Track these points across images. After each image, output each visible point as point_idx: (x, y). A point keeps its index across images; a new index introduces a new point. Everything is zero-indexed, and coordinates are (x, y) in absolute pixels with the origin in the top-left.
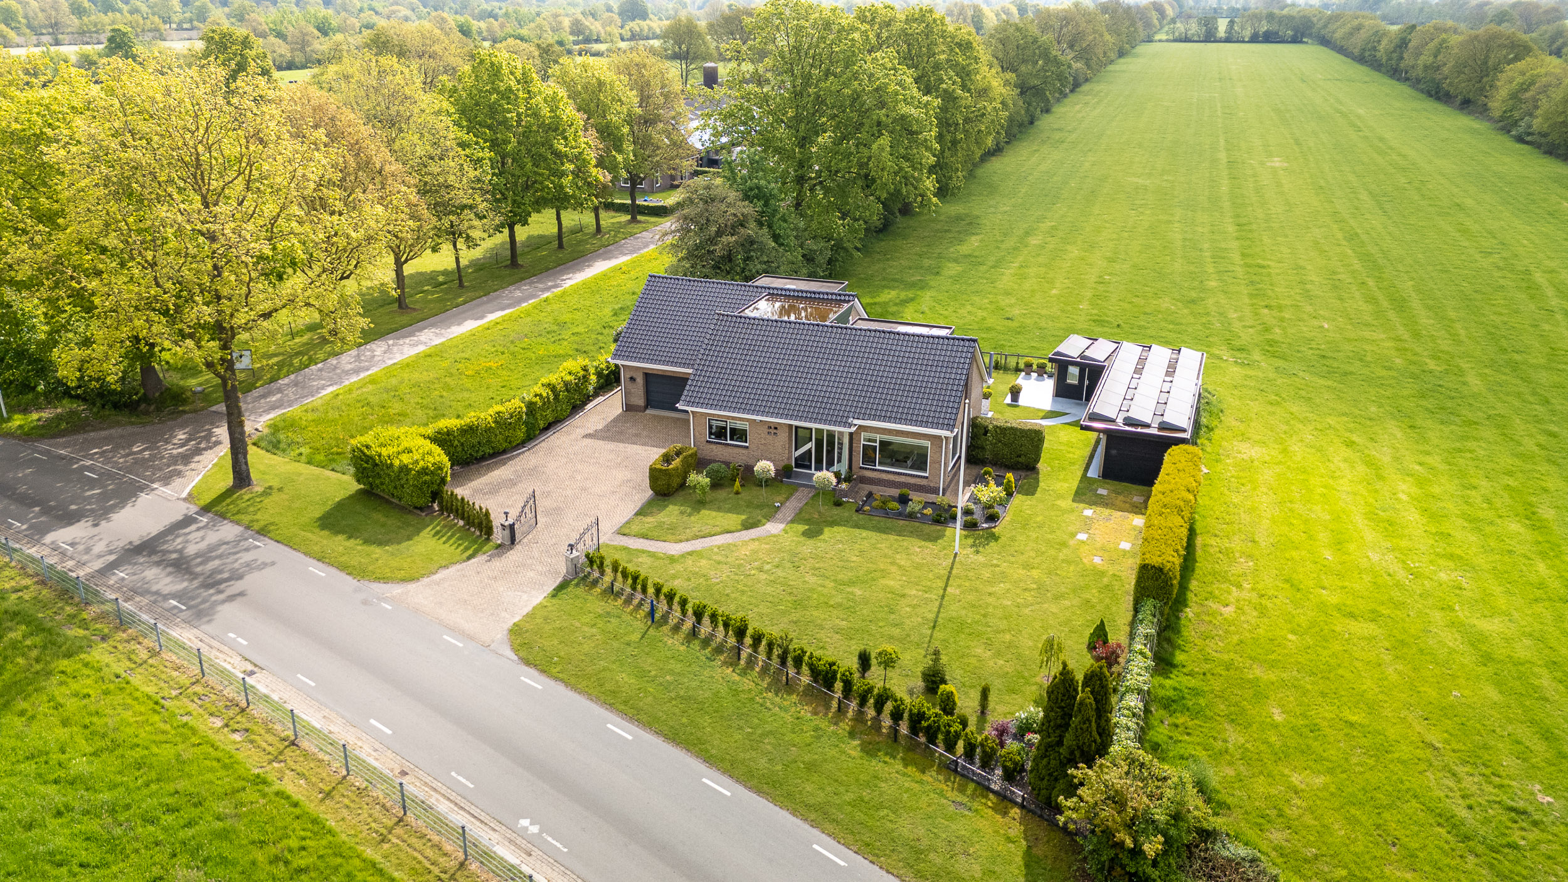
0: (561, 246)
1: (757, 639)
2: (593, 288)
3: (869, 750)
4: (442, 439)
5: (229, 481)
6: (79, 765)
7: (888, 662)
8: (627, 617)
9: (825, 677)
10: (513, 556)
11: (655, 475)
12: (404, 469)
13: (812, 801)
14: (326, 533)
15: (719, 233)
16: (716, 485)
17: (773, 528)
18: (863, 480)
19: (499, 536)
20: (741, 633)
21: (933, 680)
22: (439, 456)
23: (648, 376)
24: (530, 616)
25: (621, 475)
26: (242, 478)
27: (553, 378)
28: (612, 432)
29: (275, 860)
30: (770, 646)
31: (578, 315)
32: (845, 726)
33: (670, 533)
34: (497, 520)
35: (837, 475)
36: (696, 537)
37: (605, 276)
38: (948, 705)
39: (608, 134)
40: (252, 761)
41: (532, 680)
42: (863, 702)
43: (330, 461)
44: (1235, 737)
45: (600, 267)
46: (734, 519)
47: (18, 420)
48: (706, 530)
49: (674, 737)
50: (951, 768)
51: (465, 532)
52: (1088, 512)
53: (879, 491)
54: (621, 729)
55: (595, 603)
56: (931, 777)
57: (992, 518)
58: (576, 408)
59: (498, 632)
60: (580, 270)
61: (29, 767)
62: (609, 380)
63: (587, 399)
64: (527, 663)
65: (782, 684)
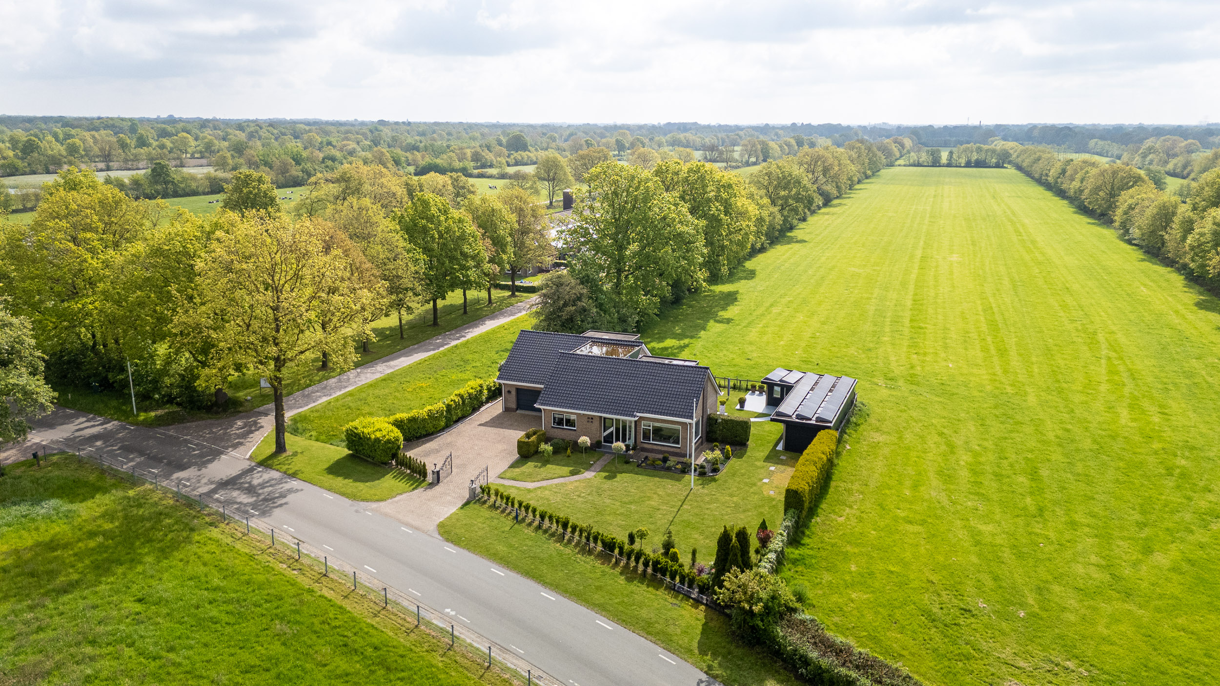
0: (465, 312)
1: (574, 528)
2: (485, 339)
3: (629, 580)
4: (398, 424)
5: (273, 448)
6: (216, 582)
7: (642, 535)
8: (503, 519)
9: (610, 546)
10: (438, 489)
11: (521, 445)
12: (377, 440)
13: (597, 602)
14: (331, 476)
15: (565, 305)
16: (556, 452)
17: (589, 475)
18: (644, 450)
19: (430, 478)
20: (565, 525)
21: (668, 546)
22: (397, 433)
23: (519, 390)
24: (450, 518)
25: (500, 447)
26: (281, 447)
27: (462, 391)
28: (496, 422)
29: (323, 622)
30: (581, 531)
31: (476, 356)
32: (618, 570)
33: (529, 477)
34: (430, 469)
35: (627, 446)
36: (543, 480)
37: (494, 331)
38: (674, 558)
39: (497, 242)
40: (305, 582)
41: (450, 548)
42: (629, 558)
43: (329, 438)
44: (827, 577)
45: (489, 325)
46: (566, 470)
47: (142, 416)
48: (550, 476)
49: (528, 574)
50: (671, 588)
51: (410, 477)
52: (772, 468)
53: (651, 456)
54: (498, 571)
55: (484, 512)
56: (662, 593)
57: (715, 470)
58: (475, 409)
59: (432, 527)
60: (476, 326)
61: (192, 583)
62: (495, 394)
63: (481, 404)
64: (447, 540)
65: (586, 551)
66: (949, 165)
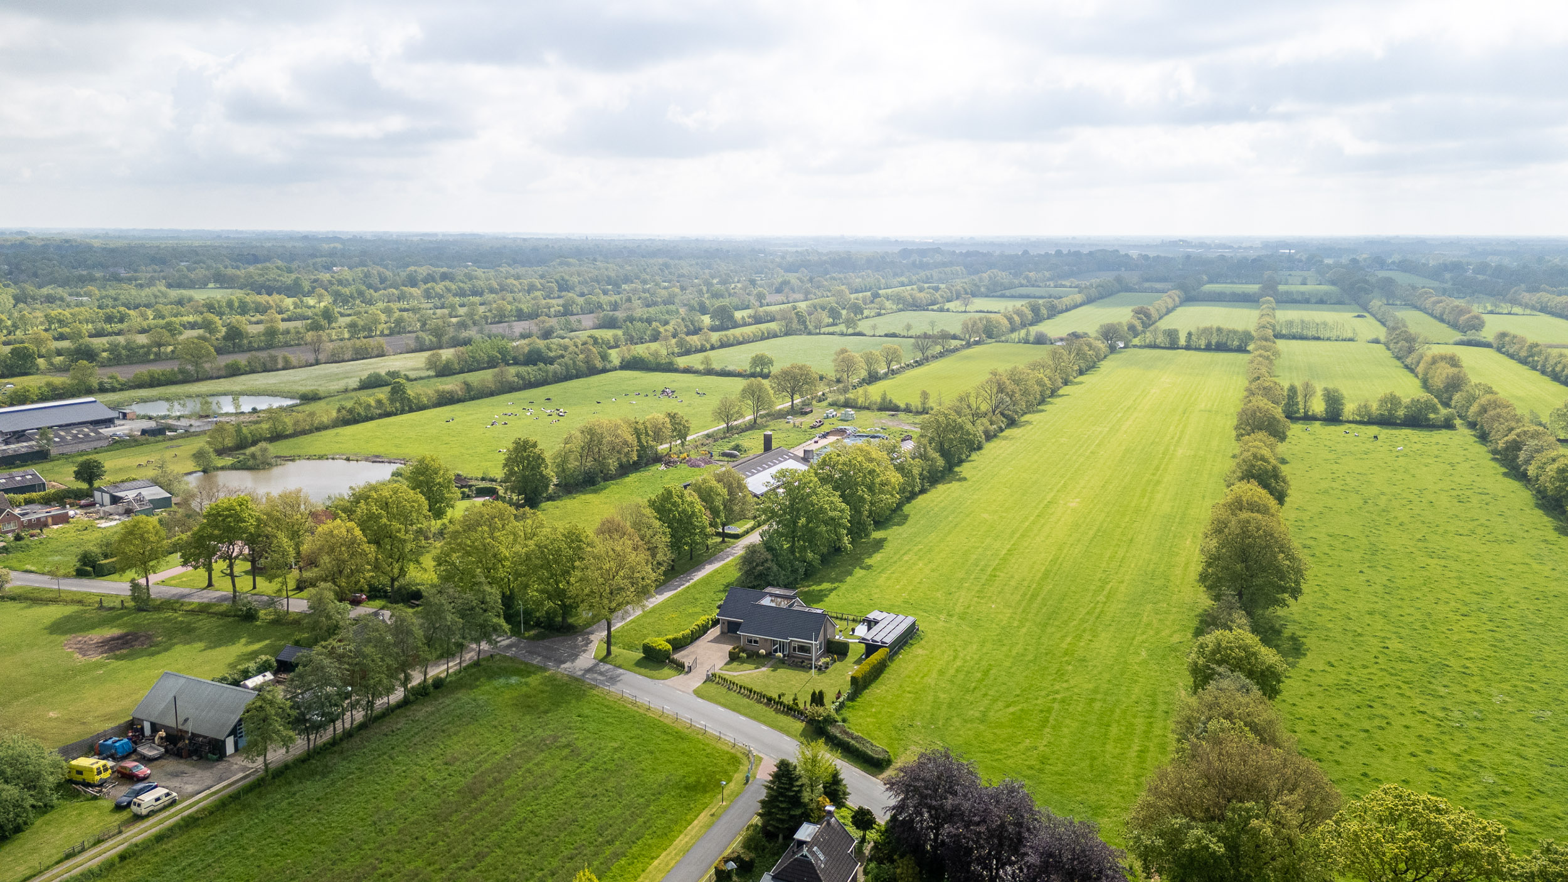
0: (691, 558)
1: (755, 692)
2: (706, 581)
3: (777, 713)
4: (668, 641)
5: (605, 653)
7: (783, 695)
8: (722, 688)
9: (770, 699)
10: (690, 675)
11: (730, 654)
12: (660, 650)
13: (762, 721)
14: (637, 667)
15: (757, 565)
16: (748, 657)
17: (764, 669)
18: (793, 657)
19: (686, 669)
20: (751, 691)
21: (795, 700)
22: (669, 647)
23: (729, 622)
24: (698, 687)
25: (720, 654)
26: (609, 653)
27: (699, 623)
28: (716, 640)
30: (758, 694)
31: (702, 595)
32: (773, 709)
33: (735, 670)
34: (686, 665)
35: (784, 656)
36: (741, 671)
37: (712, 575)
38: (797, 704)
39: (715, 512)
40: (641, 711)
41: (699, 700)
42: (778, 704)
43: (630, 647)
44: (861, 713)
45: (709, 569)
46: (753, 666)
47: (527, 634)
48: (744, 669)
49: (734, 710)
50: (794, 716)
51: (676, 669)
52: (855, 667)
53: (796, 660)
54: (721, 709)
55: (714, 685)
57: (827, 668)
58: (705, 633)
59: (691, 691)
60: (699, 570)
61: (596, 710)
62: (715, 623)
63: (708, 629)
64: (698, 697)
65: (759, 702)
66: (1188, 348)
